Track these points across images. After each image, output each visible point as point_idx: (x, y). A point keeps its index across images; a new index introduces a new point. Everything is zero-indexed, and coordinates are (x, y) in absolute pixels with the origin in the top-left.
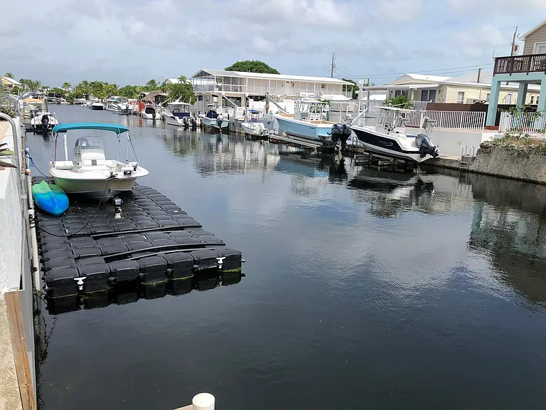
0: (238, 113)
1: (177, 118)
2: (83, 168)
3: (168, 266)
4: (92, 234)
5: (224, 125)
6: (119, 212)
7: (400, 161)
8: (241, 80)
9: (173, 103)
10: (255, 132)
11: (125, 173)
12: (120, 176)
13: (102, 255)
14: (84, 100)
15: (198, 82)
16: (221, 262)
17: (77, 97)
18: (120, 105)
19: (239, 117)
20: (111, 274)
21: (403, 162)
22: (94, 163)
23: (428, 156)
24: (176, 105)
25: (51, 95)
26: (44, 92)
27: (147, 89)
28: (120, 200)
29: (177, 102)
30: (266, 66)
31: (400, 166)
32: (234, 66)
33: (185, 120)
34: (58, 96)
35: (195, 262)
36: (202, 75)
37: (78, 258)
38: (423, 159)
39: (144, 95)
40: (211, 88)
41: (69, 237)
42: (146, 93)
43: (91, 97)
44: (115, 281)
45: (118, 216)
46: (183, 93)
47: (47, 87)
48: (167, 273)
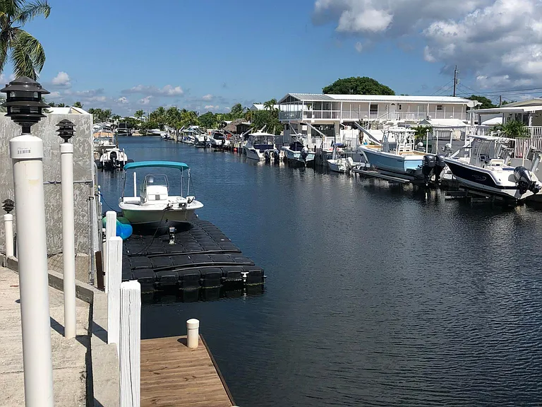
0: (326, 144)
1: (258, 151)
2: (148, 202)
3: (202, 276)
4: (147, 254)
5: (310, 158)
6: (173, 238)
7: (497, 198)
8: (335, 105)
9: (255, 134)
10: (341, 168)
11: (180, 205)
12: (176, 207)
13: (153, 268)
14: (159, 130)
15: (284, 108)
16: (245, 276)
17: (151, 128)
18: (197, 136)
19: (328, 148)
20: (157, 279)
21: (501, 199)
22: (158, 198)
23: (529, 193)
24: (258, 137)
25: (122, 125)
26: (115, 123)
27: (230, 117)
28: (174, 228)
29: (259, 133)
30: (376, 84)
31: (497, 203)
32: (335, 85)
33: (266, 153)
34: (130, 127)
35: (223, 275)
36: (290, 100)
37: (134, 269)
38: (524, 196)
39: (226, 124)
40: (298, 114)
41: (130, 256)
42: (228, 122)
43: (167, 128)
44: (159, 284)
45: (172, 242)
46: (268, 121)
47: (118, 117)
48: (200, 281)
